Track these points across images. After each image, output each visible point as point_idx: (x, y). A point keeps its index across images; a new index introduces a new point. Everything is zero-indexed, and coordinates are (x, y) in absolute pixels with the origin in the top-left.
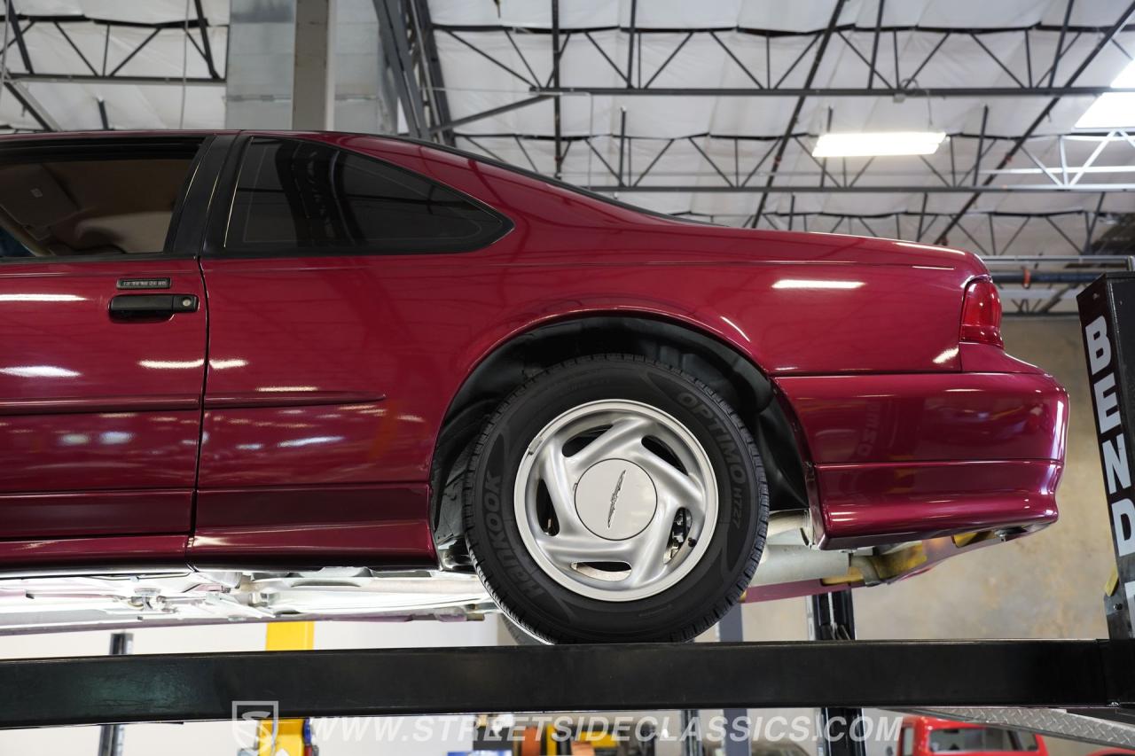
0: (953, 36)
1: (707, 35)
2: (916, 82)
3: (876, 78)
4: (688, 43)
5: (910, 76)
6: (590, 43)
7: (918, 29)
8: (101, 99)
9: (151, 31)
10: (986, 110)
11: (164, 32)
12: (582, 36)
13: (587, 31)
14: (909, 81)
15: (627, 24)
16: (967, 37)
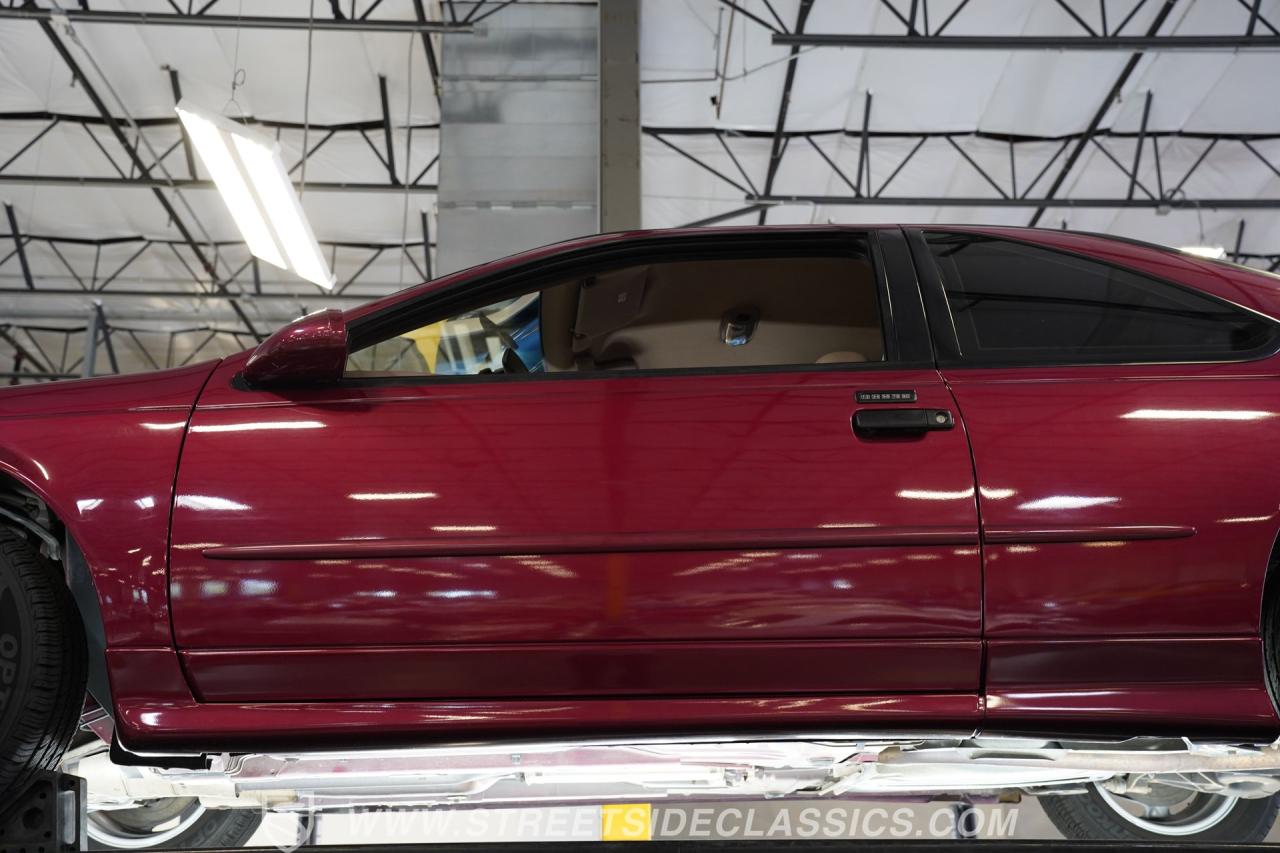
0: (1221, 143)
1: (943, 140)
2: (1183, 192)
3: (1137, 188)
4: (921, 149)
5: (1174, 185)
6: (811, 147)
7: (1181, 134)
9: (325, 134)
10: (1242, 225)
11: (339, 134)
12: (802, 140)
13: (808, 134)
14: (1174, 192)
15: (859, 127)
16: (1238, 144)
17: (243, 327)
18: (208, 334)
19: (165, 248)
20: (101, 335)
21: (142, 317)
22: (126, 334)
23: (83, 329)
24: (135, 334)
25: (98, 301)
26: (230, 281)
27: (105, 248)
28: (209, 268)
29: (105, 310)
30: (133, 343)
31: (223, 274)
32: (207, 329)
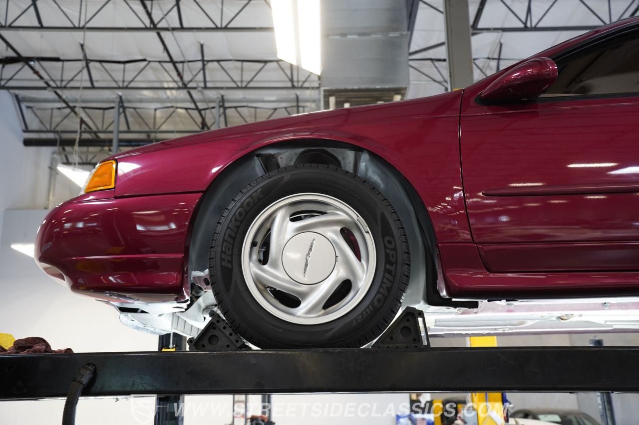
8: (202, 42)
17: (192, 106)
18: (172, 110)
19: (157, 64)
20: (121, 110)
21: (141, 101)
22: (132, 110)
23: (112, 108)
24: (137, 110)
25: (120, 93)
26: (191, 81)
27: (128, 65)
28: (179, 74)
29: (123, 98)
30: (136, 115)
31: (187, 77)
32: (172, 107)
